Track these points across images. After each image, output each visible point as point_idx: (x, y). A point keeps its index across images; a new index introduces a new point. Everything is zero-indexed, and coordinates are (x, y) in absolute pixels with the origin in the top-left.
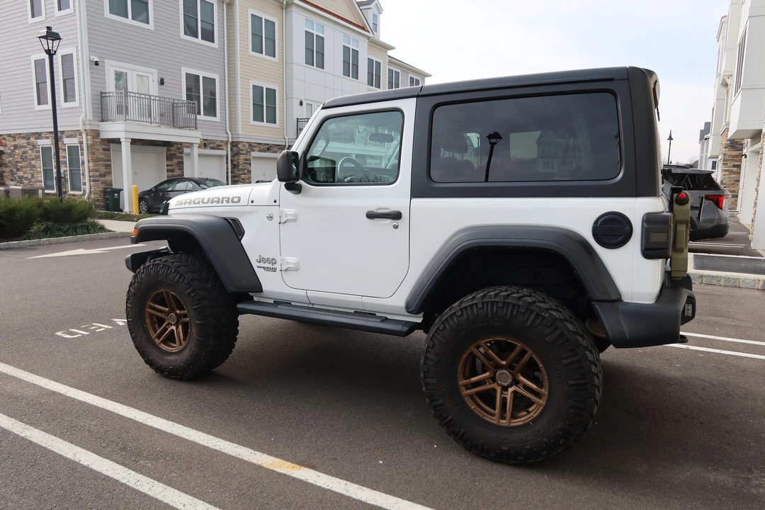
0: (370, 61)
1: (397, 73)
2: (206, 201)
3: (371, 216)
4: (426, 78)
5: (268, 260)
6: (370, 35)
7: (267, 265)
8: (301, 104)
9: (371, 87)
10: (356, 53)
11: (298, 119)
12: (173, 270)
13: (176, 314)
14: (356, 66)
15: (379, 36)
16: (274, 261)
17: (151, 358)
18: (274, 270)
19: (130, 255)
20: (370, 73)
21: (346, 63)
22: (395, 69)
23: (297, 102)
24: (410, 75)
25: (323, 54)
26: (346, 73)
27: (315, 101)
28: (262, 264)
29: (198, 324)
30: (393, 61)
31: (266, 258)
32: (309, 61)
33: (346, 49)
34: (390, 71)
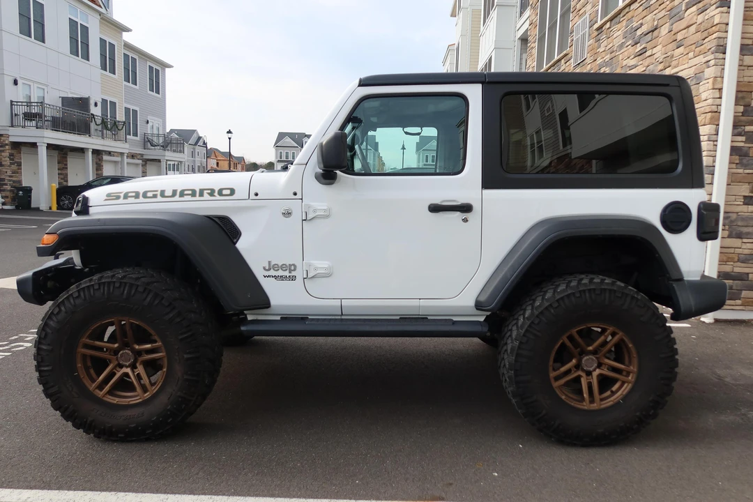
0: (103, 42)
1: (134, 60)
2: (169, 193)
3: (435, 209)
4: (167, 69)
5: (283, 267)
6: (103, 10)
7: (280, 273)
8: (16, 82)
9: (104, 72)
10: (85, 30)
11: (12, 101)
12: (141, 289)
13: (133, 351)
14: (86, 45)
15: (112, 13)
16: (293, 268)
17: (90, 419)
18: (293, 278)
19: (29, 274)
20: (103, 56)
21: (73, 39)
22: (131, 55)
23: (8, 82)
24: (149, 63)
25: (43, 25)
26: (74, 51)
27: (34, 82)
28: (272, 273)
29: (188, 359)
30: (128, 46)
31: (280, 264)
32: (25, 31)
33: (73, 23)
34: (126, 56)
